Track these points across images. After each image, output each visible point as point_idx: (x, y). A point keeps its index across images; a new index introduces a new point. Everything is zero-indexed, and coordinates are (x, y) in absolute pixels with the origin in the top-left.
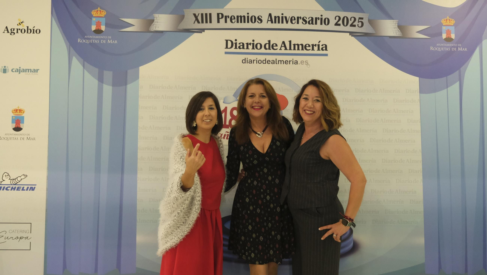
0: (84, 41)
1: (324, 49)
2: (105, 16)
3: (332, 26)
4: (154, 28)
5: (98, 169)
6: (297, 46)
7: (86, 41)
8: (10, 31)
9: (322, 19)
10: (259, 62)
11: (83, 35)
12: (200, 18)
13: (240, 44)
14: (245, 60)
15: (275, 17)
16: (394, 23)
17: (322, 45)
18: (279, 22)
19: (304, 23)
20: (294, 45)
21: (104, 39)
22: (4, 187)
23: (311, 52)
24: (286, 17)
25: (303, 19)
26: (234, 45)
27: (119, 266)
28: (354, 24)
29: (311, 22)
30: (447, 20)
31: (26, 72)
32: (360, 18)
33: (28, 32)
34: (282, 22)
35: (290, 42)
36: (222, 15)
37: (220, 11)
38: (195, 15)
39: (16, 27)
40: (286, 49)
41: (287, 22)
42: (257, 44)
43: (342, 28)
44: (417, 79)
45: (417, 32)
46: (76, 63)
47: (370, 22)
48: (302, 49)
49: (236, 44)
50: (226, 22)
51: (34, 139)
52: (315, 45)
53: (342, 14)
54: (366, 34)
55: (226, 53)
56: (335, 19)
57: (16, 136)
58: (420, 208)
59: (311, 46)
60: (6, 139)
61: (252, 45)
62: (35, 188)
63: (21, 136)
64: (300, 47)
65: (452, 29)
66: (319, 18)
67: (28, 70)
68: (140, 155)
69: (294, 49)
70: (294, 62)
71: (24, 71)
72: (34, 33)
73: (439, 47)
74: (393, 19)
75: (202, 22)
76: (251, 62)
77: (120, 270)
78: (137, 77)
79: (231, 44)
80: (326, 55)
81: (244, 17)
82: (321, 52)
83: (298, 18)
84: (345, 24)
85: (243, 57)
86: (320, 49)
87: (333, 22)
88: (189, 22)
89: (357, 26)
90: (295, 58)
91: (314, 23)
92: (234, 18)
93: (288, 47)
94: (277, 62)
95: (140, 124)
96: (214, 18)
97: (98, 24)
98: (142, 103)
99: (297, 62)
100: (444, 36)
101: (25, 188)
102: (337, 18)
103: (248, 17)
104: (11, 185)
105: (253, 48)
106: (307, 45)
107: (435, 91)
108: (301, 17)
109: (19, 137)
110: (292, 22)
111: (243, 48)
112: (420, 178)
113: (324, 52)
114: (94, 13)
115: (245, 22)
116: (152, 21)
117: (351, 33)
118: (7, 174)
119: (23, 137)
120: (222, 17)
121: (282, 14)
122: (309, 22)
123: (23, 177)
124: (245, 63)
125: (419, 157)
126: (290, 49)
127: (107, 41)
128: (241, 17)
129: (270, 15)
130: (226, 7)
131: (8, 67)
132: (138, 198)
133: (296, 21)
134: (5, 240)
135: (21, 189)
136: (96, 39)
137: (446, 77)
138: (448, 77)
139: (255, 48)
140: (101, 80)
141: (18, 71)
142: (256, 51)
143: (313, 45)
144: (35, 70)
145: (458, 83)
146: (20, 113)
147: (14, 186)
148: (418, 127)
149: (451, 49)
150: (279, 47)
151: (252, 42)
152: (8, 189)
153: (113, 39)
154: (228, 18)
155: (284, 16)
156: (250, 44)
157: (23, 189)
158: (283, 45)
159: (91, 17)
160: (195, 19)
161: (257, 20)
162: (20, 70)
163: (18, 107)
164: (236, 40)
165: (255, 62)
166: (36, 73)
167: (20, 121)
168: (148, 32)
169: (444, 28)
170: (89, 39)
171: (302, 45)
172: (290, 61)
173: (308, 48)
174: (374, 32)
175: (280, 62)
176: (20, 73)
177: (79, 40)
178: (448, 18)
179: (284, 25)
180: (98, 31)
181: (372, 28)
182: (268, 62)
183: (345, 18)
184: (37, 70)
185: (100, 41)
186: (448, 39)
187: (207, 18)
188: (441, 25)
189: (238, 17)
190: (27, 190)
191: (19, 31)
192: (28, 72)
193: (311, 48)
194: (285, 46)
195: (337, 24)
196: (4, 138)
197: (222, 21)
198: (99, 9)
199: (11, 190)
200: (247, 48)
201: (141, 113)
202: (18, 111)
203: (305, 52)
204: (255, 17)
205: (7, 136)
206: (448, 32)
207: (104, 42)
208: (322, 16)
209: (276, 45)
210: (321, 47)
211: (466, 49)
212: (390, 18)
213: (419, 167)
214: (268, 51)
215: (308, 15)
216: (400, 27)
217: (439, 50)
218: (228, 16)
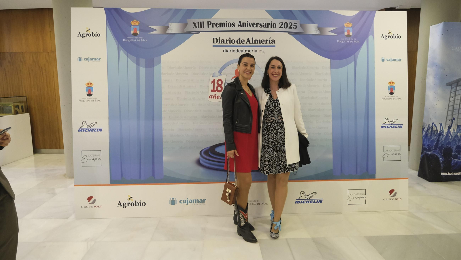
0: (127, 40)
1: (273, 42)
2: (139, 25)
3: (277, 28)
4: (169, 32)
5: (138, 118)
6: (257, 41)
7: (128, 40)
8: (82, 35)
9: (271, 24)
10: (233, 51)
11: (126, 37)
12: (197, 25)
13: (222, 40)
14: (225, 50)
15: (243, 23)
16: (316, 26)
17: (272, 40)
18: (245, 27)
19: (261, 26)
20: (255, 40)
21: (139, 39)
22: (84, 130)
23: (265, 45)
24: (249, 23)
25: (260, 25)
26: (218, 41)
27: (153, 174)
28: (291, 27)
29: (265, 26)
30: (347, 24)
31: (93, 60)
32: (295, 23)
33: (92, 36)
34: (247, 27)
35: (252, 38)
36: (211, 22)
37: (209, 20)
38: (194, 23)
39: (85, 33)
40: (250, 43)
41: (250, 26)
42: (232, 40)
43: (283, 29)
44: (329, 60)
45: (329, 31)
46: (123, 54)
47: (301, 25)
48: (260, 43)
49: (219, 40)
50: (213, 27)
51: (100, 101)
52: (268, 40)
53: (284, 21)
54: (298, 33)
55: (213, 46)
56: (280, 24)
57: (89, 99)
58: (331, 137)
59: (265, 41)
60: (83, 101)
61: (229, 41)
62: (102, 130)
63: (92, 99)
64: (259, 41)
65: (351, 29)
66: (270, 23)
67: (94, 59)
68: (163, 109)
69: (255, 43)
70: (255, 51)
71: (91, 59)
72: (96, 36)
73: (343, 40)
74: (315, 24)
75: (199, 27)
76: (229, 51)
77: (154, 177)
78: (160, 62)
79: (216, 41)
80: (274, 46)
81: (224, 23)
82: (271, 44)
83: (257, 23)
84: (286, 27)
85: (224, 48)
86: (271, 43)
87: (278, 26)
88: (191, 27)
89: (293, 28)
90: (256, 48)
91: (267, 26)
92: (218, 25)
93: (251, 42)
94: (245, 51)
95: (163, 91)
96: (206, 25)
97: (135, 30)
98: (163, 77)
99: (257, 51)
100: (346, 34)
101: (96, 130)
102: (281, 23)
103: (226, 23)
104: (88, 128)
105: (230, 43)
106: (263, 41)
107: (340, 67)
108: (258, 23)
109: (91, 100)
110: (253, 27)
111: (224, 43)
112: (330, 120)
113: (273, 44)
114: (132, 23)
115: (224, 27)
116: (168, 27)
117: (290, 33)
118: (85, 122)
119: (93, 99)
120: (211, 24)
121: (247, 21)
122: (264, 26)
123: (94, 124)
124: (225, 52)
125: (330, 107)
126: (252, 43)
127: (141, 40)
128: (222, 23)
129: (240, 22)
130: (212, 18)
131: (81, 57)
132: (163, 135)
133: (256, 25)
134: (86, 161)
135: (94, 131)
136: (134, 39)
137: (346, 59)
138: (348, 58)
139: (231, 43)
140: (138, 64)
141: (88, 60)
142: (231, 44)
143: (266, 40)
144: (98, 59)
145: (353, 63)
146: (91, 86)
147: (90, 129)
148: (330, 89)
149: (350, 41)
150: (245, 42)
151: (229, 39)
152: (86, 131)
153: (144, 39)
154: (214, 24)
155: (248, 22)
156: (228, 40)
157: (95, 131)
158: (248, 41)
159: (130, 25)
160: (194, 25)
161: (232, 25)
162: (89, 59)
163: (89, 82)
164: (219, 38)
165: (231, 51)
166: (99, 61)
167: (91, 90)
168: (166, 34)
169: (346, 29)
170: (129, 39)
171: (260, 40)
172: (252, 50)
173: (263, 42)
174: (303, 32)
175: (246, 51)
176: (89, 61)
177: (124, 40)
178: (348, 22)
179: (249, 28)
180: (135, 34)
181: (302, 29)
182: (239, 51)
183: (286, 24)
184: (99, 59)
185: (137, 40)
186: (348, 36)
187: (201, 25)
188: (344, 27)
189: (220, 23)
190: (97, 131)
191: (87, 35)
192: (94, 60)
193: (265, 42)
194: (249, 41)
195: (281, 27)
196: (82, 101)
197: (211, 26)
198: (135, 20)
199: (88, 131)
200: (226, 43)
201: (163, 84)
202: (89, 84)
203: (261, 44)
204: (231, 23)
205: (84, 99)
206: (348, 31)
207: (139, 40)
208: (271, 22)
209: (244, 41)
210: (271, 41)
211: (359, 42)
212: (313, 23)
213: (330, 113)
214: (239, 45)
215: (263, 22)
216: (319, 28)
217: (343, 42)
218: (214, 23)
